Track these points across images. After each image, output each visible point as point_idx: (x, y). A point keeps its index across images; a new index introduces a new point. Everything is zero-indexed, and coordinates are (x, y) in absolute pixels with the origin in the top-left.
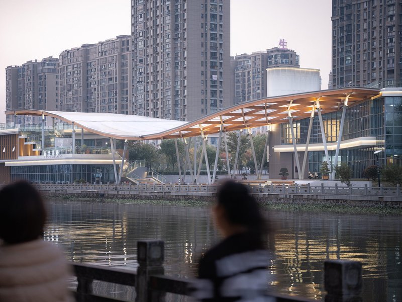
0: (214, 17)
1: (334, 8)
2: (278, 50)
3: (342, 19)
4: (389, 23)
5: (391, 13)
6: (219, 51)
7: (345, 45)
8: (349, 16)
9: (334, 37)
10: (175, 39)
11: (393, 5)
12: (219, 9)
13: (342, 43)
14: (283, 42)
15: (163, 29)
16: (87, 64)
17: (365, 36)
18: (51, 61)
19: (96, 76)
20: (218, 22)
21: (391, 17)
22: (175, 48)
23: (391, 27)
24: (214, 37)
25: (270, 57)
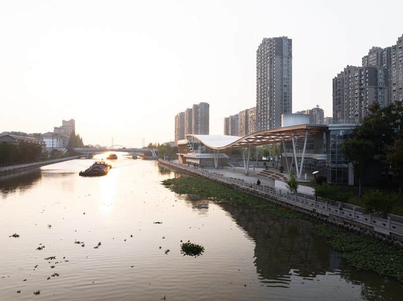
0: (285, 97)
1: (333, 91)
2: (316, 109)
3: (336, 95)
4: (356, 96)
5: (356, 92)
6: (287, 109)
7: (338, 105)
8: (339, 94)
9: (333, 103)
10: (270, 105)
11: (357, 89)
12: (287, 94)
13: (337, 105)
14: (318, 106)
15: (266, 102)
16: (247, 116)
17: (346, 102)
18: (237, 115)
19: (249, 120)
20: (287, 99)
21: (357, 94)
22: (270, 109)
23: (357, 98)
24: (285, 104)
25: (313, 111)
